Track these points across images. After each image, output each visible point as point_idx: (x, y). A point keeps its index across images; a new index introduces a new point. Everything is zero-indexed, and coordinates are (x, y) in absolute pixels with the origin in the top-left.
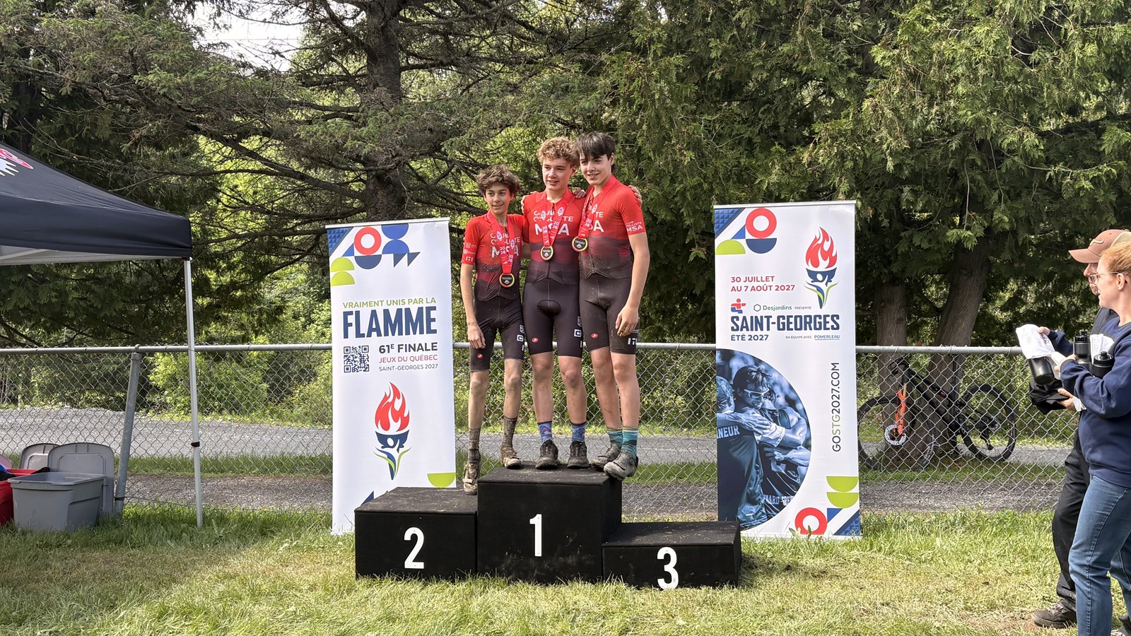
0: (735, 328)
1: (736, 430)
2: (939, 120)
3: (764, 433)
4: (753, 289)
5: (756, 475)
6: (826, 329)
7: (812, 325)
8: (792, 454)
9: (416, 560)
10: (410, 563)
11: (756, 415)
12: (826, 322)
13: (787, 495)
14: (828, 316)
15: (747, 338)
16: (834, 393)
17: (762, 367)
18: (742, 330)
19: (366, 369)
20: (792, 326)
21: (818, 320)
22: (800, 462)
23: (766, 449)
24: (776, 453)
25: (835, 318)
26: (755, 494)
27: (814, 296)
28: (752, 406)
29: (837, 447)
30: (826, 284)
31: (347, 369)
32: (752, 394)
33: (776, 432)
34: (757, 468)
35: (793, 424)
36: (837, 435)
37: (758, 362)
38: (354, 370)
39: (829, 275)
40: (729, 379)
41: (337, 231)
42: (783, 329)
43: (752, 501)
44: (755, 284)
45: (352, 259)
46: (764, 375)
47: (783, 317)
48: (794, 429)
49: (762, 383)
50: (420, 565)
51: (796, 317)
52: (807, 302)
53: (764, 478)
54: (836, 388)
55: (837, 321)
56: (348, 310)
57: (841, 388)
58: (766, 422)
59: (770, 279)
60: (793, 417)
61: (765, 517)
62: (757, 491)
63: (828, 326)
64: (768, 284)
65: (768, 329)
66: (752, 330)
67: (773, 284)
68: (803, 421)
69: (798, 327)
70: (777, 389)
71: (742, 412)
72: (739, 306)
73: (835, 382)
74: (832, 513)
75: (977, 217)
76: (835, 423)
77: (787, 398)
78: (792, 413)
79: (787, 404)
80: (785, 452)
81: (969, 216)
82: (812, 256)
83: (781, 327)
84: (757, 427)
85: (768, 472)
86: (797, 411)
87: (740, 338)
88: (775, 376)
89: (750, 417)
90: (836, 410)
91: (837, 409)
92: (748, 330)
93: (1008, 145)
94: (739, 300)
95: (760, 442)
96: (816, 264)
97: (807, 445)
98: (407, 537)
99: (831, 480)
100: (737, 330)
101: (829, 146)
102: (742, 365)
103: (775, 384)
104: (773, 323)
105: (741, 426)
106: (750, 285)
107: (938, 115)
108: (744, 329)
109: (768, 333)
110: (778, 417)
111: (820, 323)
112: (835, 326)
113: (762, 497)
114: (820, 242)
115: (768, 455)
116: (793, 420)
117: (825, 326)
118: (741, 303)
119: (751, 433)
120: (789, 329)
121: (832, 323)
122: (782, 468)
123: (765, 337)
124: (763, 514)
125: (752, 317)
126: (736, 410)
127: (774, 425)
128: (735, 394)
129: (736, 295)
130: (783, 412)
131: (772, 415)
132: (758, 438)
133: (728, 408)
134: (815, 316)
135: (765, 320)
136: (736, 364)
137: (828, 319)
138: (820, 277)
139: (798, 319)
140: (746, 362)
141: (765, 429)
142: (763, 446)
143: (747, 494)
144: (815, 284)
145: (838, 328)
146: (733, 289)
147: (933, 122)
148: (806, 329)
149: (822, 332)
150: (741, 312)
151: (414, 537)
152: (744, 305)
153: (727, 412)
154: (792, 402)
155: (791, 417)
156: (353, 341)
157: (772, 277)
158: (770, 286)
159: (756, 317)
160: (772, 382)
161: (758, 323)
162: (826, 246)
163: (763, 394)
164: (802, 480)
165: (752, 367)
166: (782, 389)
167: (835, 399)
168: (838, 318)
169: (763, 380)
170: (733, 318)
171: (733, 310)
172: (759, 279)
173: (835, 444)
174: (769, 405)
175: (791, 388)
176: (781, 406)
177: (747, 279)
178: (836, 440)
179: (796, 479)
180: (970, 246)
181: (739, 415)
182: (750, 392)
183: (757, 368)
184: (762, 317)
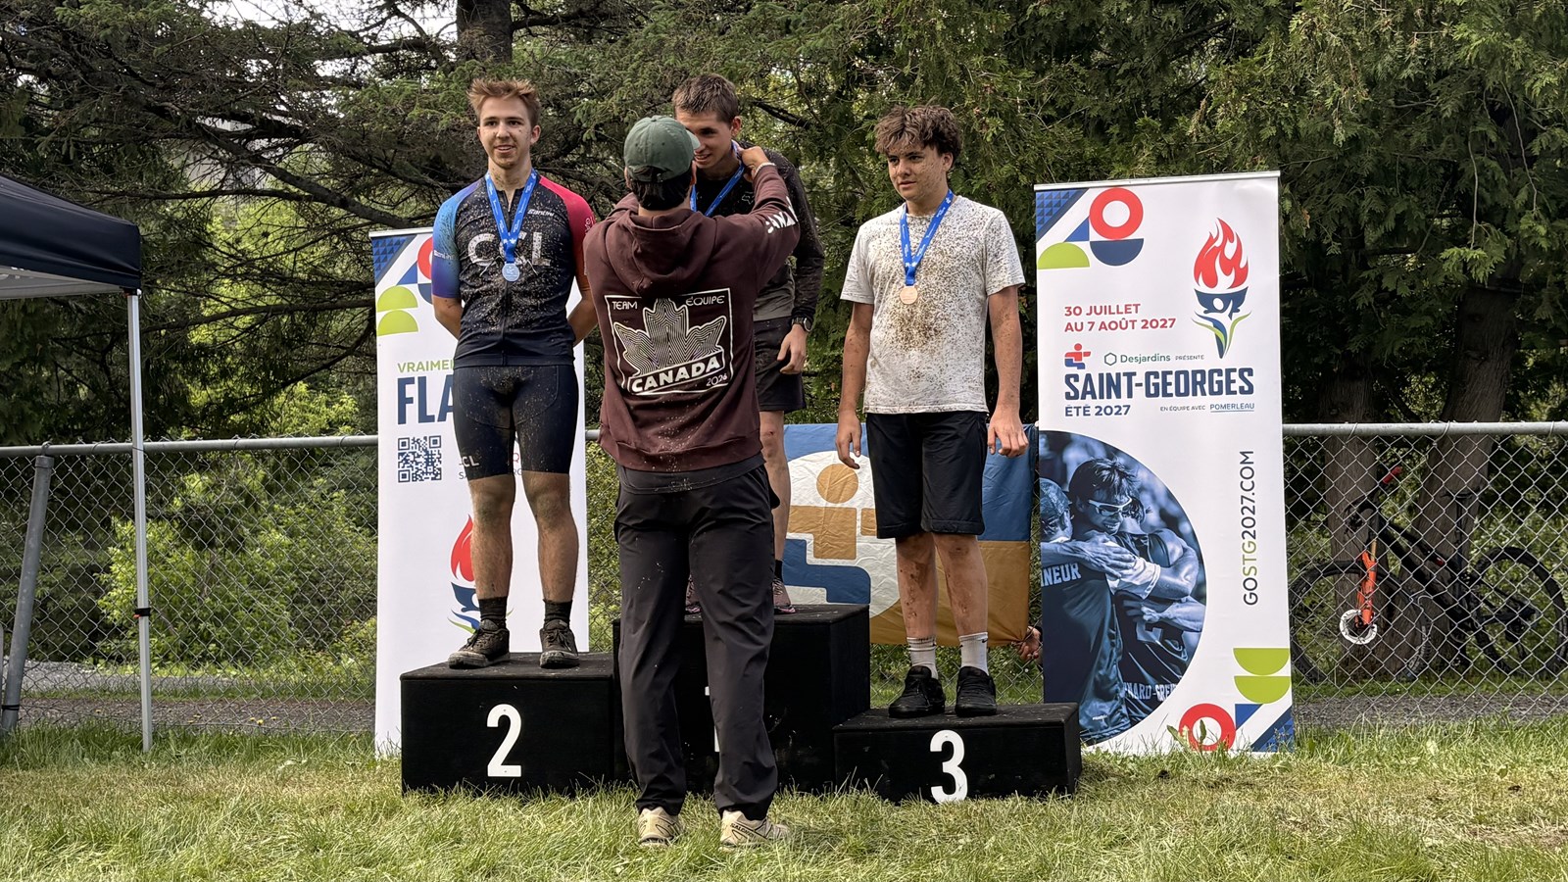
0: (1072, 394)
1: (1075, 571)
2: (1423, 60)
3: (1124, 576)
4: (1103, 326)
5: (1110, 649)
6: (1230, 392)
7: (1206, 387)
8: (1173, 611)
9: (508, 761)
10: (497, 768)
11: (1110, 544)
12: (1229, 381)
13: (1165, 683)
14: (1234, 370)
15: (1093, 411)
16: (1246, 503)
17: (1120, 461)
18: (1083, 398)
19: (437, 475)
20: (1171, 389)
21: (1216, 377)
22: (1188, 624)
23: (1128, 603)
24: (1145, 609)
25: (1246, 374)
26: (1109, 681)
27: (1210, 336)
28: (1102, 529)
29: (1251, 597)
30: (1230, 316)
31: (404, 476)
32: (1102, 508)
33: (1144, 573)
34: (1111, 637)
35: (1174, 558)
36: (1251, 576)
37: (1112, 452)
38: (415, 477)
39: (1235, 300)
40: (1061, 482)
41: (388, 241)
42: (1156, 395)
43: (1105, 696)
44: (1107, 318)
45: (414, 288)
46: (1123, 475)
47: (1156, 375)
48: (1176, 568)
49: (1119, 490)
50: (515, 771)
51: (1178, 373)
52: (1195, 347)
53: (1124, 654)
54: (1248, 494)
55: (1249, 378)
56: (406, 375)
57: (1258, 496)
58: (1128, 556)
59: (1133, 308)
60: (1175, 547)
61: (1126, 721)
62: (1112, 677)
63: (1234, 387)
64: (1128, 317)
65: (1130, 395)
66: (1102, 397)
67: (1138, 317)
68: (1192, 553)
69: (1182, 390)
70: (1145, 498)
71: (1086, 539)
72: (1078, 356)
73: (1247, 484)
74: (1245, 712)
75: (1493, 229)
76: (1247, 556)
77: (1163, 515)
78: (1172, 540)
79: (1163, 523)
80: (1160, 607)
81: (1478, 230)
82: (1204, 267)
83: (1152, 391)
84: (1113, 566)
85: (1131, 643)
86: (1180, 535)
87: (1081, 411)
88: (1141, 476)
89: (1100, 547)
90: (1249, 531)
91: (1251, 530)
92: (1094, 397)
93: (1543, 90)
94: (1078, 347)
95: (1117, 591)
96: (1212, 281)
97: (1200, 595)
98: (493, 721)
99: (1242, 655)
100: (1076, 397)
101: (1234, 101)
102: (1083, 457)
103: (1142, 489)
104: (1137, 385)
105: (1083, 565)
106: (1098, 320)
107: (1420, 53)
108: (1089, 397)
109: (1128, 401)
110: (1148, 546)
111: (1220, 383)
112: (1246, 388)
113: (1121, 686)
114: (1218, 244)
115: (1131, 613)
116: (1173, 551)
117: (1228, 387)
118: (1082, 351)
119: (1102, 575)
120: (1166, 394)
121: (1240, 383)
122: (1155, 636)
123: (1124, 410)
124: (1123, 716)
125: (1101, 376)
126: (1075, 536)
127: (1141, 561)
128: (1073, 510)
129: (1074, 338)
130: (1156, 538)
131: (1138, 543)
132: (1113, 584)
133: (1060, 532)
134: (1212, 372)
135: (1124, 380)
136: (1074, 457)
137: (1234, 376)
138: (1218, 303)
139: (1182, 377)
140: (1091, 453)
141: (1126, 568)
142: (1123, 596)
143: (1095, 682)
144: (1212, 315)
145: (1251, 391)
146: (1069, 327)
147: (1412, 64)
148: (1195, 394)
149: (1224, 399)
150: (1081, 366)
151: (505, 722)
152: (1087, 354)
153: (1059, 540)
154: (1173, 520)
155: (1170, 547)
156: (414, 428)
157: (1137, 306)
158: (1133, 322)
159: (1109, 375)
160: (1136, 486)
161: (1111, 385)
162: (1230, 251)
163: (1121, 507)
164: (1191, 655)
165: (1102, 460)
166: (1154, 498)
167: (1247, 513)
168: (1250, 371)
169: (1121, 484)
170: (1068, 377)
171: (1069, 363)
172: (1114, 310)
173: (1248, 593)
174: (1132, 526)
175: (1170, 496)
176: (1152, 527)
177: (1093, 310)
178: (1250, 584)
179: (1179, 653)
180: (1481, 275)
181: (1080, 544)
182: (1098, 505)
183: (1110, 462)
184: (1118, 375)
